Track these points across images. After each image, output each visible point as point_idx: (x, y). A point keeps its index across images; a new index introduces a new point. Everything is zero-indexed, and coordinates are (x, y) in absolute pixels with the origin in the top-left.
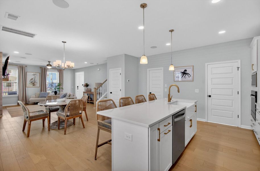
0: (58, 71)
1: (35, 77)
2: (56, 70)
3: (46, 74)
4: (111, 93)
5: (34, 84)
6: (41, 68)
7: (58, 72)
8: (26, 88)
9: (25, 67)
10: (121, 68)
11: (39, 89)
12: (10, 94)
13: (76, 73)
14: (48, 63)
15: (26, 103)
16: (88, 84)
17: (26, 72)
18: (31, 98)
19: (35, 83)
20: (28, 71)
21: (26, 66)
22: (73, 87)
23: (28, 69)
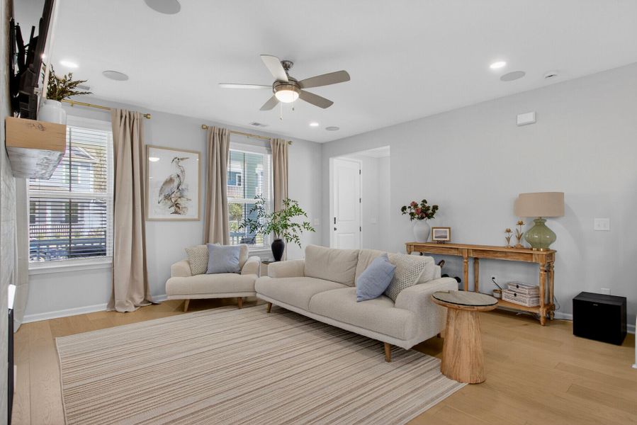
0: (269, 147)
1: (183, 171)
2: (259, 141)
5: (177, 205)
6: (207, 128)
7: (270, 151)
8: (147, 224)
9: (141, 120)
11: (198, 228)
12: (76, 251)
15: (146, 301)
19: (182, 202)
20: (154, 143)
21: (146, 116)
23: (153, 133)
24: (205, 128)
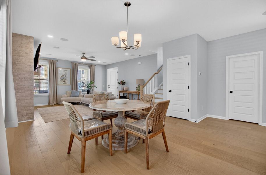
0: (89, 67)
1: (66, 73)
2: (86, 65)
3: (77, 70)
4: (170, 91)
5: (65, 81)
8: (57, 86)
9: (55, 62)
10: (190, 56)
11: (70, 87)
12: (41, 92)
13: (107, 69)
14: (83, 55)
15: (57, 103)
16: (124, 81)
17: (57, 68)
18: (62, 97)
20: (59, 67)
21: (57, 61)
22: (104, 86)
23: (59, 64)
24: (72, 63)
